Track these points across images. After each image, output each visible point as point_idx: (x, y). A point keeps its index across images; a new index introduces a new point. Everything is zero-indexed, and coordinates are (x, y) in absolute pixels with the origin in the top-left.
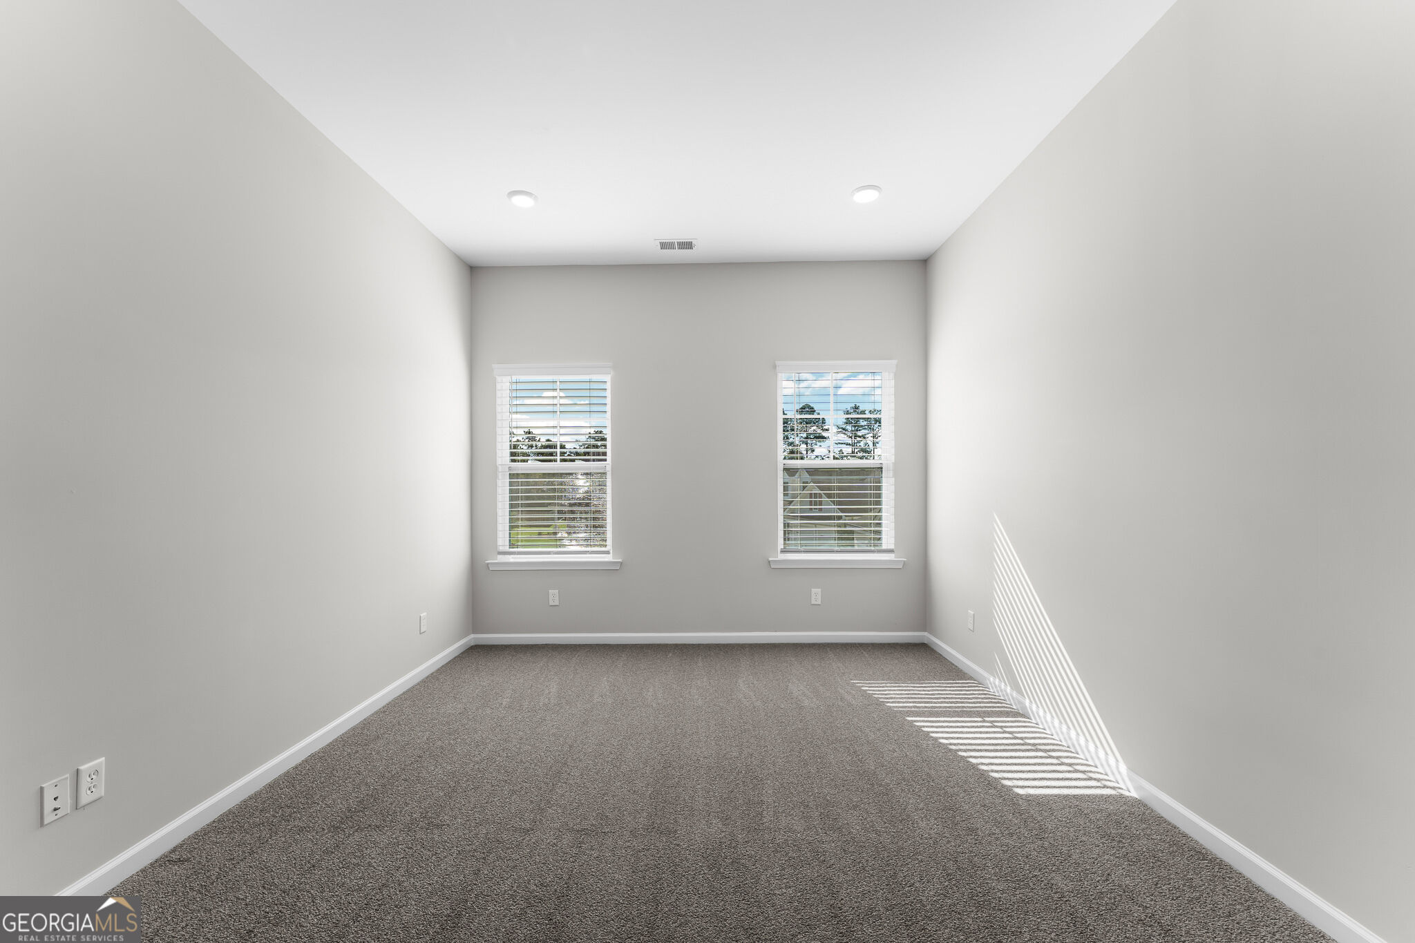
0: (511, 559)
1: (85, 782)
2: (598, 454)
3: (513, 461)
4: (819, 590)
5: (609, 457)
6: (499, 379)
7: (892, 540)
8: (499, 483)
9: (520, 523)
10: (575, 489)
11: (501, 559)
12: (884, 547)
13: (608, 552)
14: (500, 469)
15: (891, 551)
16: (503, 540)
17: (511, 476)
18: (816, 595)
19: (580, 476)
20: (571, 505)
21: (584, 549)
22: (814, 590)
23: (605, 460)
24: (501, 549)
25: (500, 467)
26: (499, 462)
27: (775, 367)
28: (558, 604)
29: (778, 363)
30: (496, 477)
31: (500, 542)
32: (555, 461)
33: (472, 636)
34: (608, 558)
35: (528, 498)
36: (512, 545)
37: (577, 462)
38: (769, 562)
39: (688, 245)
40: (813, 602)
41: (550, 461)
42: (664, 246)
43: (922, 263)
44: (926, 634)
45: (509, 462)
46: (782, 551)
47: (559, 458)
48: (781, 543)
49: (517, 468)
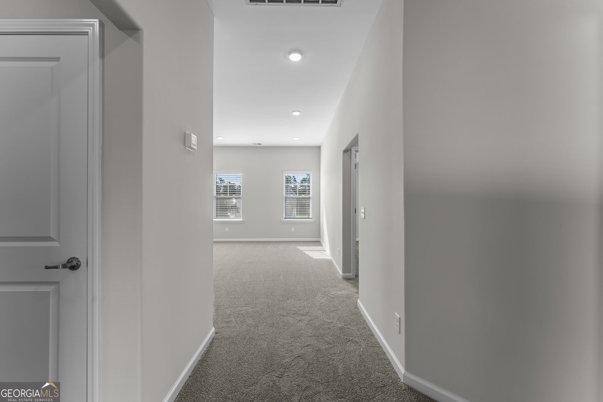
0: (216, 220)
2: (239, 194)
4: (293, 228)
5: (241, 195)
7: (312, 216)
8: (214, 200)
9: (218, 211)
10: (233, 202)
13: (240, 218)
14: (213, 196)
15: (311, 218)
16: (214, 215)
17: (217, 199)
18: (293, 229)
19: (234, 199)
20: (232, 207)
21: (234, 217)
22: (292, 228)
24: (214, 217)
27: (283, 172)
28: (228, 231)
32: (228, 195)
34: (241, 220)
35: (220, 205)
36: (216, 217)
37: (233, 196)
38: (281, 221)
39: (261, 144)
40: (292, 231)
41: (227, 195)
42: (254, 144)
43: (319, 148)
44: (320, 239)
45: (216, 196)
46: (285, 218)
47: (228, 194)
48: (284, 216)
49: (218, 197)
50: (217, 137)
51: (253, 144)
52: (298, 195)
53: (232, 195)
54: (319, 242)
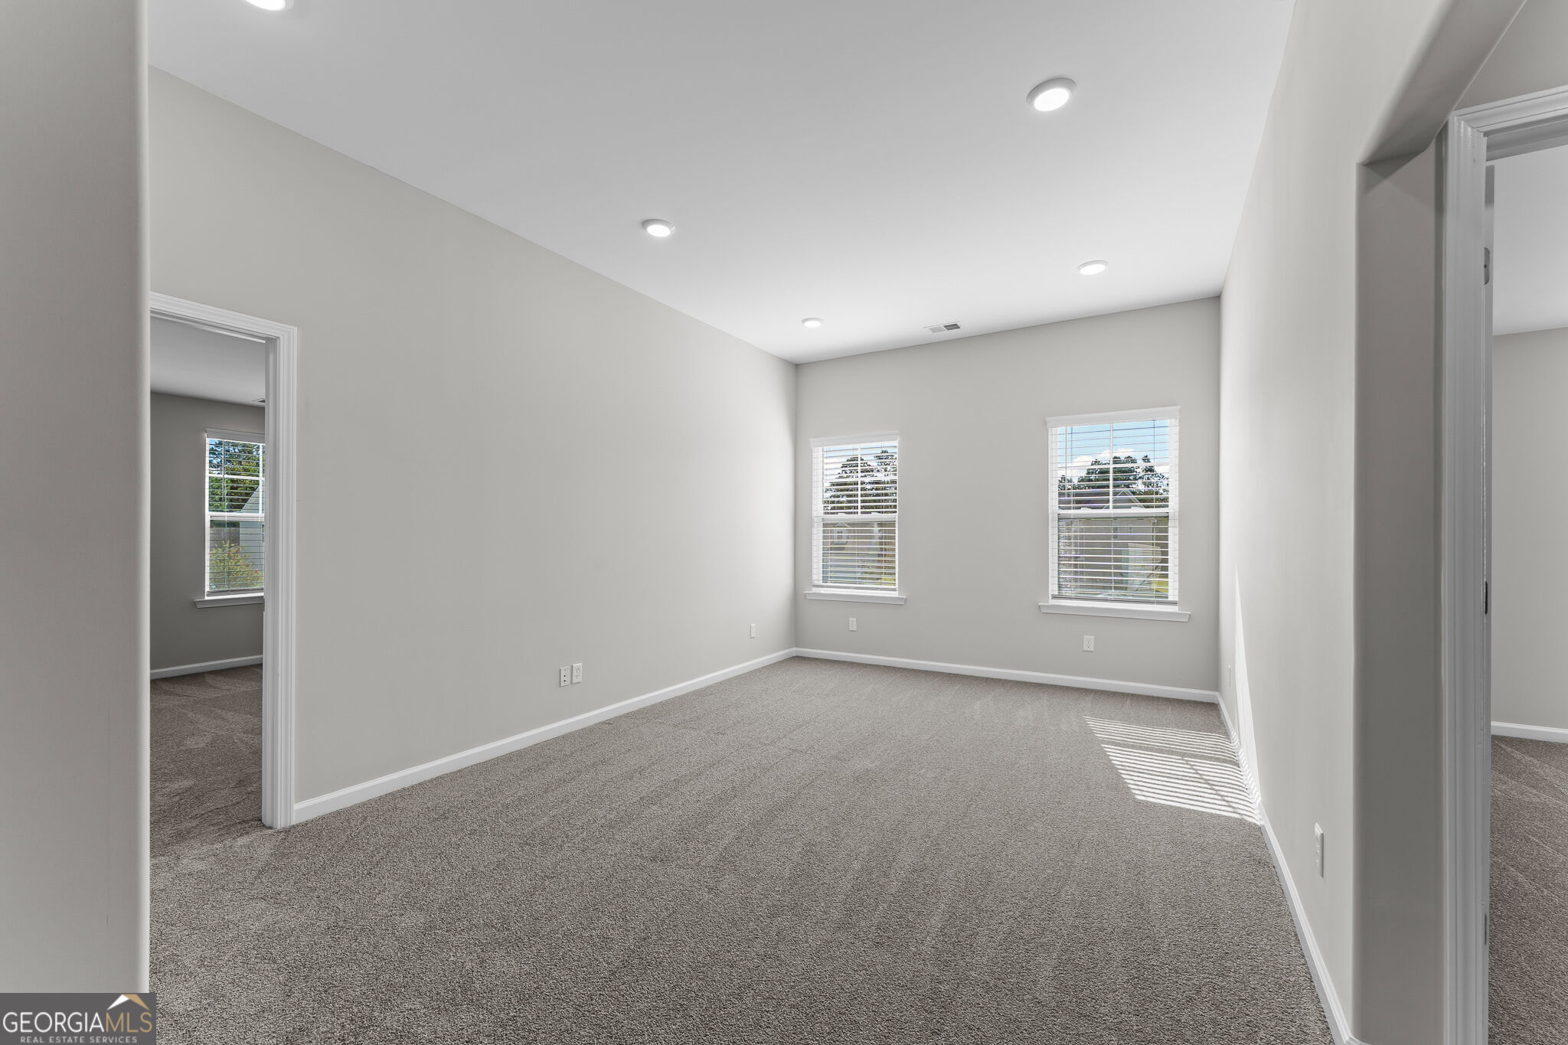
0: (823, 591)
1: (575, 672)
2: (890, 507)
3: (825, 513)
4: (1092, 637)
5: (898, 510)
6: (815, 449)
7: (1177, 592)
8: (815, 531)
11: (815, 590)
12: (1170, 599)
13: (894, 590)
14: (815, 519)
15: (1174, 603)
16: (817, 575)
17: (825, 525)
18: (1089, 642)
19: (875, 526)
21: (877, 586)
22: (1086, 637)
23: (896, 512)
24: (816, 583)
25: (815, 518)
26: (814, 514)
27: (1046, 423)
28: (855, 629)
29: (1048, 419)
30: (811, 526)
31: (815, 577)
33: (795, 649)
34: (895, 594)
36: (825, 579)
37: (874, 513)
38: (1039, 606)
39: (955, 326)
40: (1085, 648)
41: (854, 513)
42: (934, 330)
43: (1215, 300)
44: (1217, 693)
45: (822, 515)
46: (1054, 597)
47: (859, 510)
48: (1053, 589)
49: (828, 520)
50: (805, 321)
51: (930, 332)
52: (1114, 507)
53: (870, 513)
54: (1213, 707)
